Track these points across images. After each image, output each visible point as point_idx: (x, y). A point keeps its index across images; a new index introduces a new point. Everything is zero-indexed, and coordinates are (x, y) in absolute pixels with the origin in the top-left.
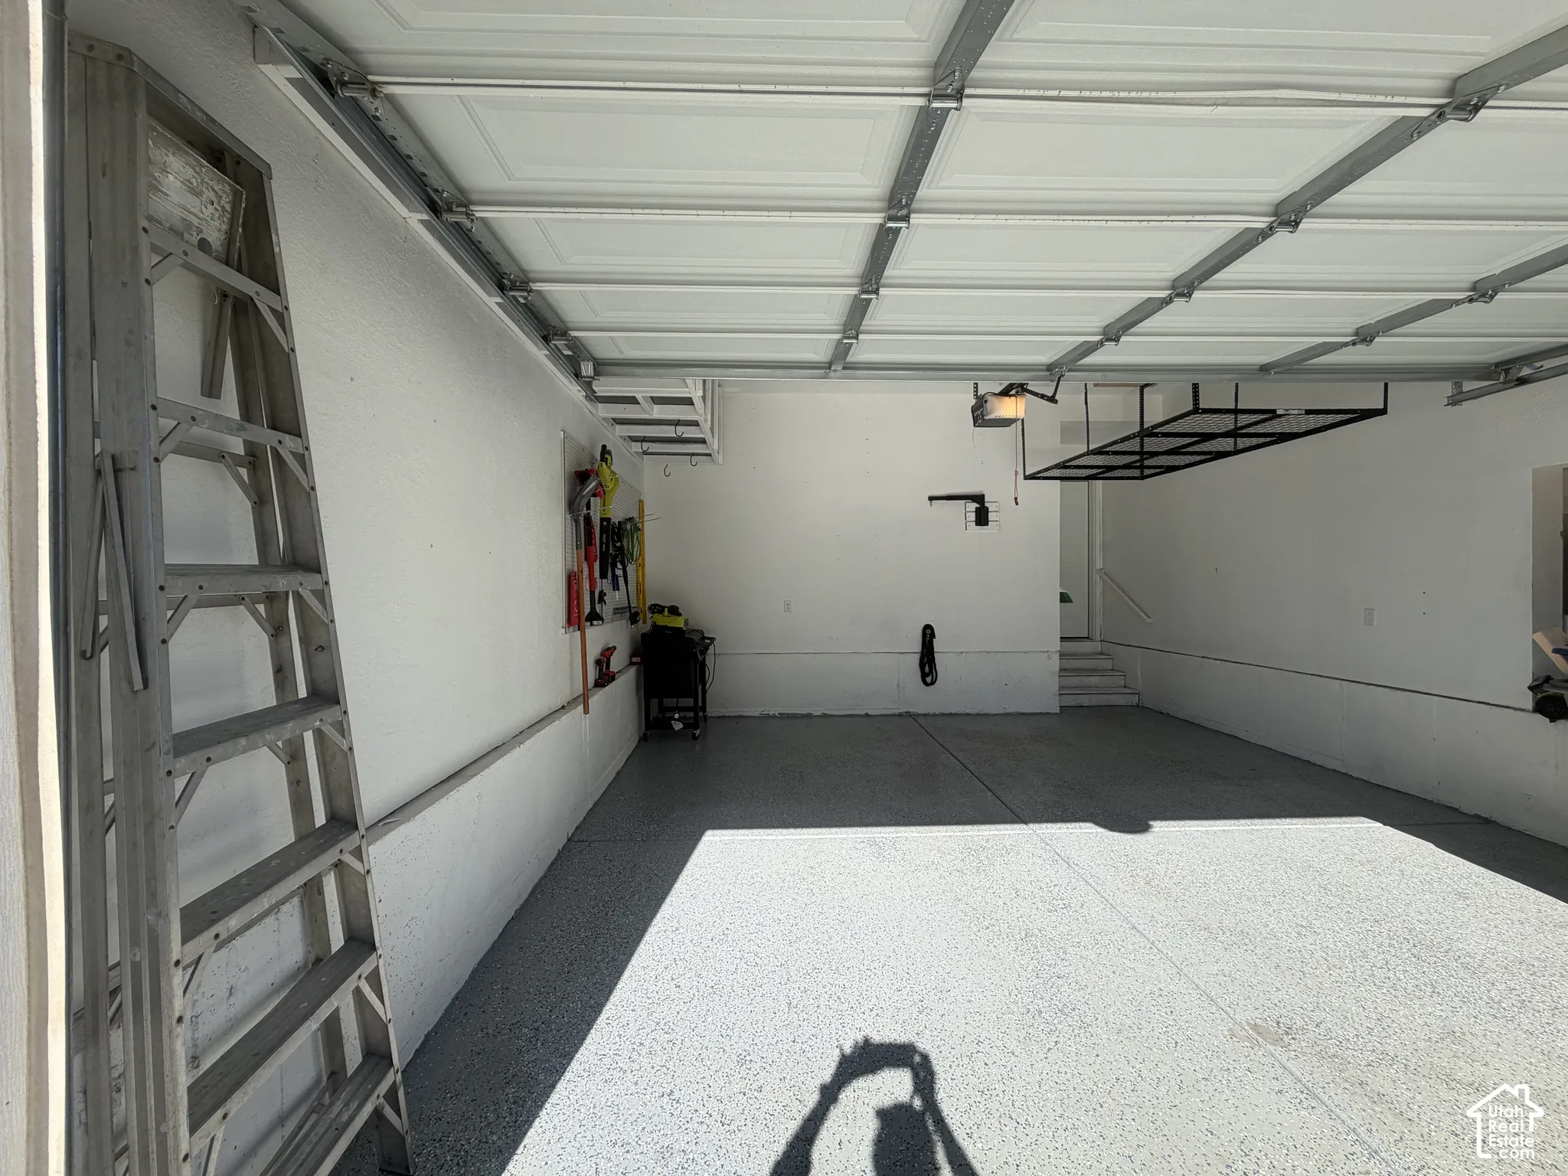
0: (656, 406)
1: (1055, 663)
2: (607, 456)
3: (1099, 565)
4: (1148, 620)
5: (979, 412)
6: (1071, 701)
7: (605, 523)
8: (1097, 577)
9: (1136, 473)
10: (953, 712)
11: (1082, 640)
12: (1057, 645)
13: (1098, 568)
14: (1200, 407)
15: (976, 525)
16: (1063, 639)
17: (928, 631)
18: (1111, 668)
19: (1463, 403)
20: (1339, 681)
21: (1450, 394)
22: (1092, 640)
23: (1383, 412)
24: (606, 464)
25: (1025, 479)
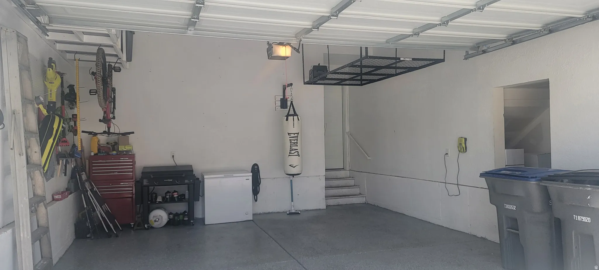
0: (85, 36)
1: (323, 183)
2: (52, 64)
3: (347, 129)
4: (368, 158)
5: (270, 52)
6: (333, 202)
7: (52, 105)
8: (347, 137)
9: (359, 82)
10: (271, 212)
11: (340, 170)
12: (323, 173)
13: (347, 131)
14: (368, 55)
15: (281, 108)
16: (327, 170)
17: (256, 167)
18: (354, 184)
19: (469, 59)
20: (438, 183)
21: (465, 55)
22: (345, 170)
23: (443, 60)
24: (52, 69)
25: (304, 84)
